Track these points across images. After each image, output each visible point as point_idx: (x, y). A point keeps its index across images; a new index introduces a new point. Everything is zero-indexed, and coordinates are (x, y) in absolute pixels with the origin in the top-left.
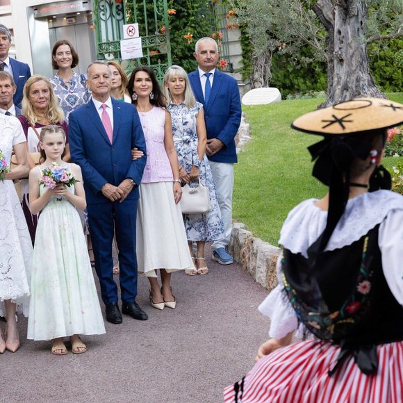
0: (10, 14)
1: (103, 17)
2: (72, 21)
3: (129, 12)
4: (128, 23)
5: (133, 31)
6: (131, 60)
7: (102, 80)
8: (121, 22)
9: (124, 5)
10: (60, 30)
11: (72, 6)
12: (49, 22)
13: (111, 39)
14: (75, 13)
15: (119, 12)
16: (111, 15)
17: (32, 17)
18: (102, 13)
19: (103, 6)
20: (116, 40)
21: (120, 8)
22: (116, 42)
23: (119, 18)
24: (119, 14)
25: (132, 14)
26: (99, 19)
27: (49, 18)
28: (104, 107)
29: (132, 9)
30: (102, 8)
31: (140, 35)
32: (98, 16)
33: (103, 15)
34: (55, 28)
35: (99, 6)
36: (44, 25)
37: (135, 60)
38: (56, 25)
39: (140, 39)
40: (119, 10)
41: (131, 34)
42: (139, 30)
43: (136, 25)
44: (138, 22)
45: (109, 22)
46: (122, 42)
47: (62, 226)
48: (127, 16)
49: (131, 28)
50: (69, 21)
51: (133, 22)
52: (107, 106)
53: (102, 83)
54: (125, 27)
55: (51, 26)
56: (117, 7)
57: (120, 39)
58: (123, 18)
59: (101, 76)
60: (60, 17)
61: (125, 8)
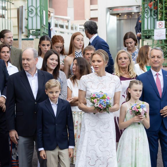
0: (97, 10)
1: (146, 17)
2: (129, 17)
3: (160, 14)
4: (159, 20)
5: (162, 25)
6: (159, 40)
7: (156, 59)
8: (156, 20)
9: (158, 11)
10: (122, 21)
11: (130, 9)
12: (117, 17)
13: (149, 28)
14: (132, 13)
15: (155, 14)
16: (151, 15)
17: (109, 13)
18: (146, 14)
19: (147, 10)
20: (152, 29)
21: (156, 12)
22: (152, 30)
23: (155, 17)
24: (155, 15)
25: (162, 16)
26: (144, 17)
27: (117, 14)
28: (158, 74)
29: (162, 13)
30: (146, 12)
31: (165, 27)
32: (144, 16)
33: (147, 15)
34: (120, 20)
35: (145, 10)
36: (115, 18)
37: (161, 40)
38: (121, 18)
39: (165, 29)
40: (155, 13)
41: (160, 26)
42: (165, 25)
43: (164, 22)
44: (165, 20)
45: (149, 19)
46: (155, 30)
47: (137, 138)
48: (159, 16)
49: (161, 23)
50: (128, 17)
51: (162, 20)
52: (159, 74)
53: (156, 61)
54: (158, 23)
55: (118, 19)
56: (154, 11)
57: (154, 29)
58: (157, 18)
59: (156, 57)
60: (123, 14)
61: (159, 12)
